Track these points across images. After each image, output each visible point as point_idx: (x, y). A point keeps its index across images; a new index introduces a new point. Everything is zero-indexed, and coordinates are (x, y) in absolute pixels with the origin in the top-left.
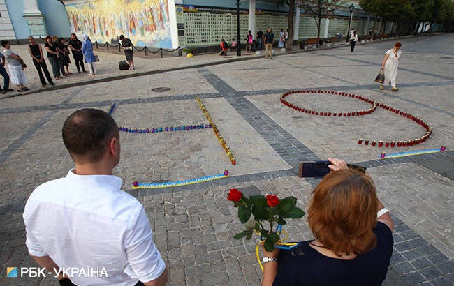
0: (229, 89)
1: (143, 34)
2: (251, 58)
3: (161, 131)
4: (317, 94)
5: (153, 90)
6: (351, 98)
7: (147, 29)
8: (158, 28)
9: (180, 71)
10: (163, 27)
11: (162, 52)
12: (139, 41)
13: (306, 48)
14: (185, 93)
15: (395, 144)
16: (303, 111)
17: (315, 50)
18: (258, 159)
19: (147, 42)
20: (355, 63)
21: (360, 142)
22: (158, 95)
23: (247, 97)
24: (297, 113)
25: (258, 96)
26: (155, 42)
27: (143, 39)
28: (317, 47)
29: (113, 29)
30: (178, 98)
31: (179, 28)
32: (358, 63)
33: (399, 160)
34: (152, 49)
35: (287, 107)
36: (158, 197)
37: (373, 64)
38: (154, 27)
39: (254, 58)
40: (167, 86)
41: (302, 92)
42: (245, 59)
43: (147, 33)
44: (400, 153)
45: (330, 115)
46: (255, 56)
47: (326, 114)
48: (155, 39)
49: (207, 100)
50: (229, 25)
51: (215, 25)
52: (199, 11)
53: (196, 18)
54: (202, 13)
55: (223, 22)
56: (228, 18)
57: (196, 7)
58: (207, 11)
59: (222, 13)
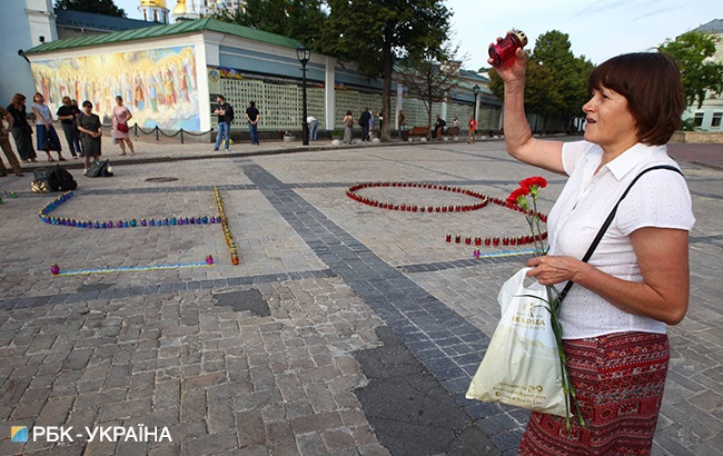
0: (273, 180)
1: (155, 109)
2: (323, 149)
3: (135, 226)
4: (407, 188)
5: (148, 180)
6: (456, 193)
7: (162, 102)
8: (179, 100)
9: (205, 160)
10: (188, 99)
11: (182, 136)
12: (150, 119)
13: (410, 140)
14: (200, 184)
15: (498, 240)
16: (376, 205)
17: (424, 143)
18: (279, 259)
19: (162, 122)
20: (476, 158)
21: (449, 239)
22: (153, 185)
23: (296, 191)
24: (365, 207)
25: (313, 189)
26: (175, 121)
27: (155, 116)
28: (428, 140)
29: (108, 101)
30: (185, 189)
31: (211, 100)
32: (480, 158)
33: (499, 260)
34: (169, 131)
35: (354, 201)
36: (83, 304)
37: (501, 160)
38: (174, 98)
39: (329, 149)
40: (174, 176)
41: (384, 185)
42: (314, 150)
43: (161, 108)
44: (504, 252)
45: (415, 209)
46: (330, 146)
47: (409, 209)
48: (173, 116)
49: (229, 192)
50: (294, 102)
51: (270, 100)
52: (245, 78)
53: (241, 87)
54: (251, 82)
55: (283, 96)
56: (292, 92)
57: (240, 71)
58: (258, 79)
59: (282, 83)
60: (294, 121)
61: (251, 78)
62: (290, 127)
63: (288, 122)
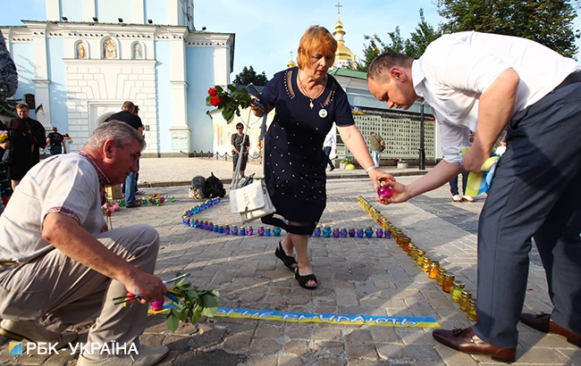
50: (407, 134)
51: (386, 132)
52: (366, 113)
53: (362, 121)
54: (371, 117)
55: (399, 128)
56: (405, 125)
57: (362, 108)
58: (377, 115)
59: (397, 117)
60: (406, 150)
61: (371, 114)
62: (403, 156)
63: (401, 151)
